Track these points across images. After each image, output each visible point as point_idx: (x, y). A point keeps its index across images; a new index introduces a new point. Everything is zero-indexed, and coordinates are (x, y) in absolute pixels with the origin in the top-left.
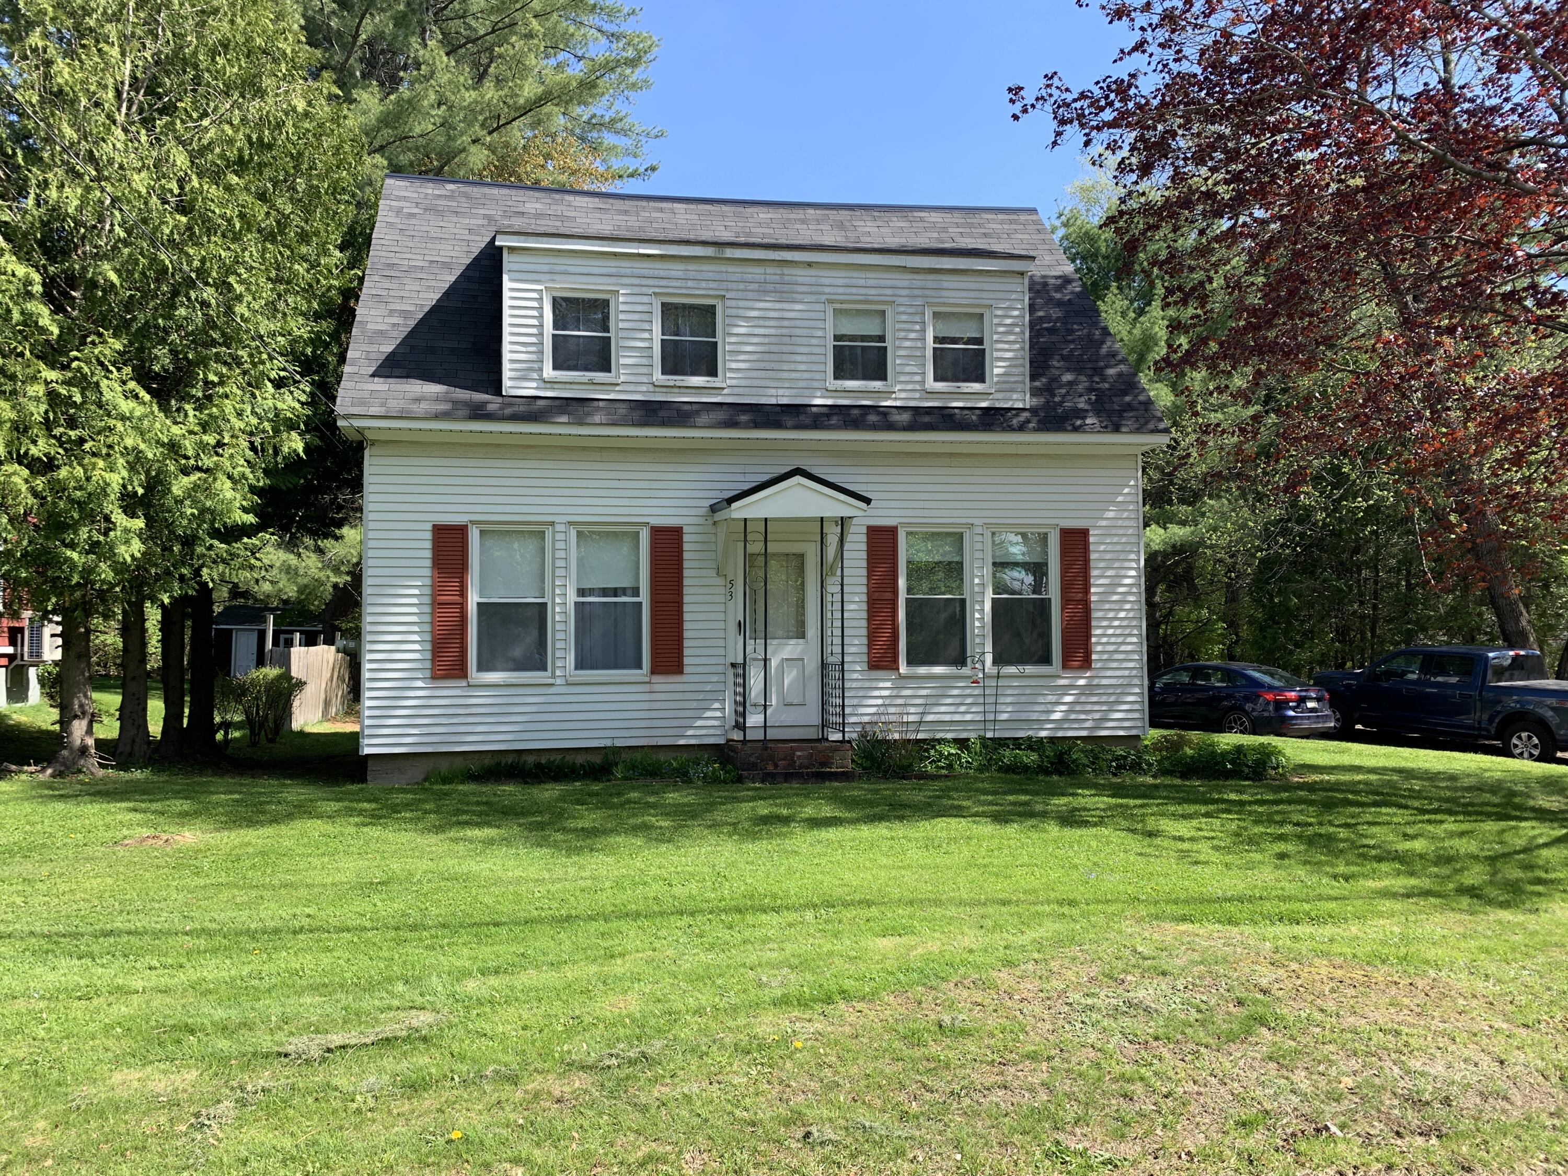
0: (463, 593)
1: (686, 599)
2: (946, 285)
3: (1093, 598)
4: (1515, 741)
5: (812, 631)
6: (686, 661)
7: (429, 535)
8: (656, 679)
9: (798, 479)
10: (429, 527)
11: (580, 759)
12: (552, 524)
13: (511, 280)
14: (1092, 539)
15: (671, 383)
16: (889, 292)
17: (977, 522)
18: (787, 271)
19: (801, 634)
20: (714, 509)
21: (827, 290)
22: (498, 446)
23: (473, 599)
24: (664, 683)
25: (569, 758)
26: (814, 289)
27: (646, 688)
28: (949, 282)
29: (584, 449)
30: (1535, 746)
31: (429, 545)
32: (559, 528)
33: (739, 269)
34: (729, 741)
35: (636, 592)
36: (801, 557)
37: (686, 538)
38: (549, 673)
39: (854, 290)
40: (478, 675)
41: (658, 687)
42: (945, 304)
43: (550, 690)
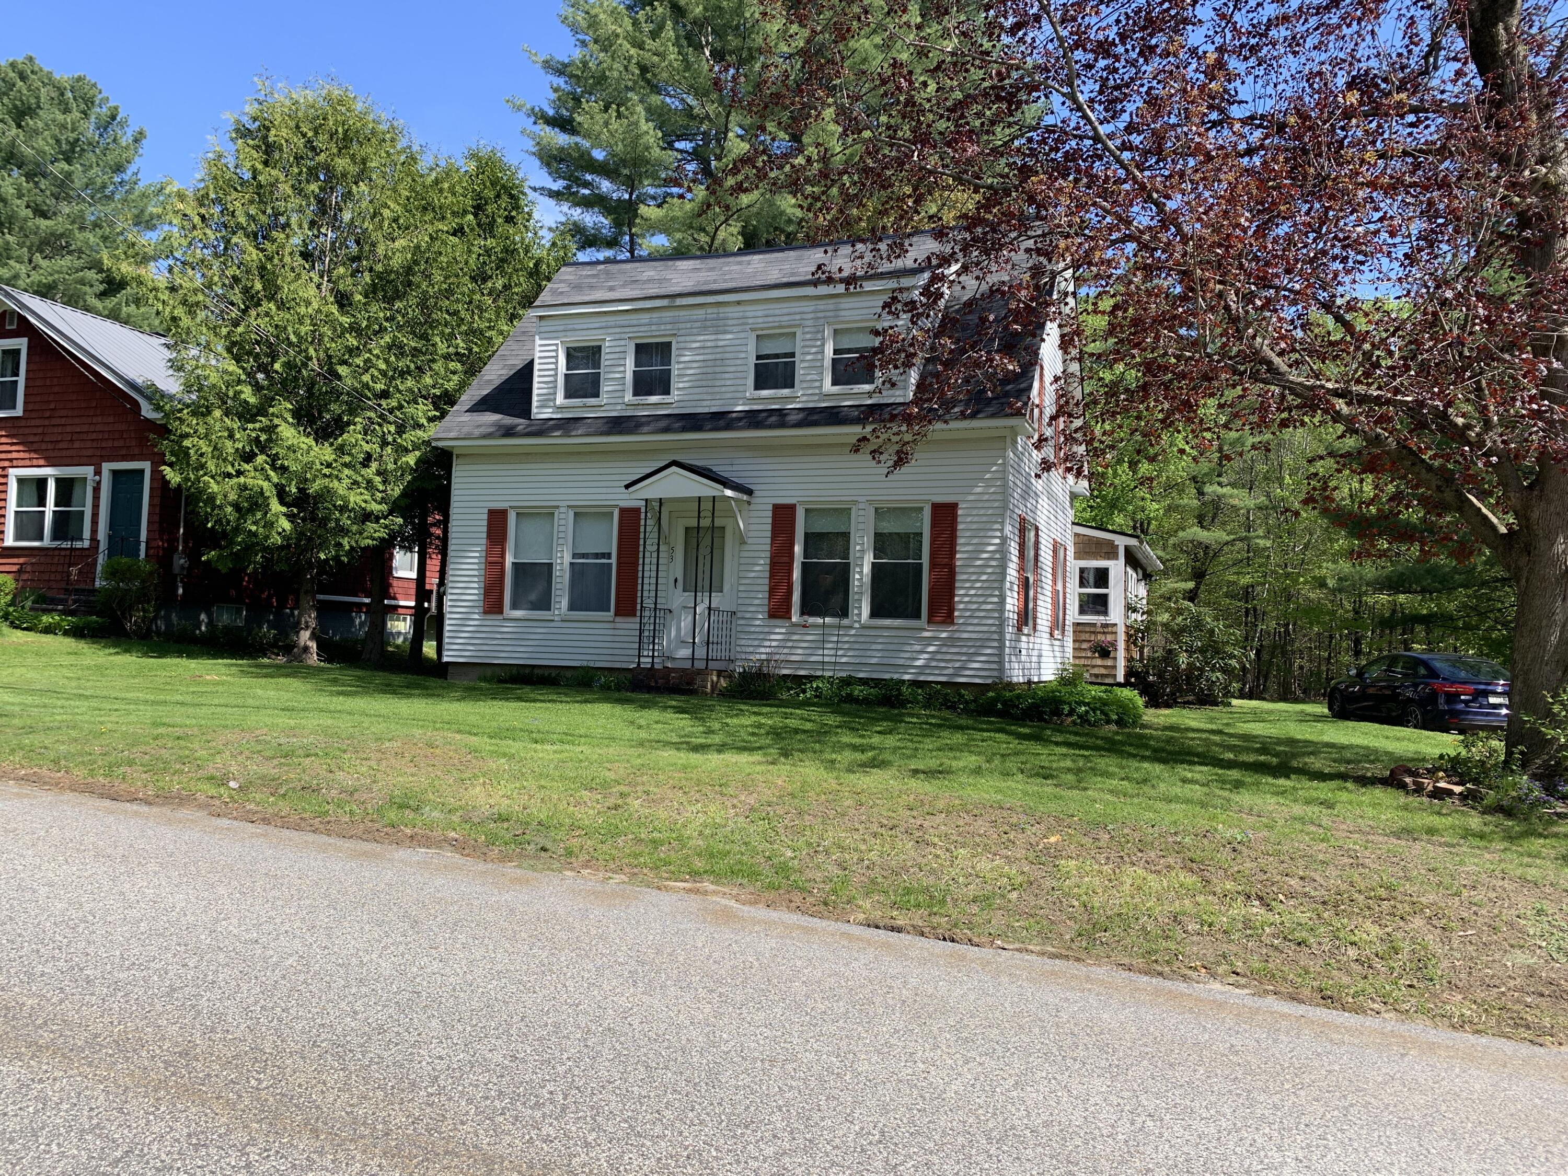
0: (503, 556)
1: (641, 561)
2: (843, 306)
3: (958, 563)
5: (727, 587)
7: (486, 517)
8: (618, 619)
9: (674, 469)
10: (486, 511)
12: (558, 507)
13: (541, 338)
14: (960, 512)
15: (638, 402)
16: (798, 317)
17: (862, 499)
18: (721, 310)
19: (721, 589)
21: (750, 321)
23: (509, 560)
24: (622, 622)
26: (741, 321)
27: (611, 625)
28: (846, 303)
29: (579, 453)
31: (485, 523)
32: (562, 510)
33: (687, 313)
35: (608, 556)
37: (642, 516)
38: (552, 613)
39: (771, 319)
40: (508, 612)
41: (618, 626)
42: (843, 322)
43: (552, 624)
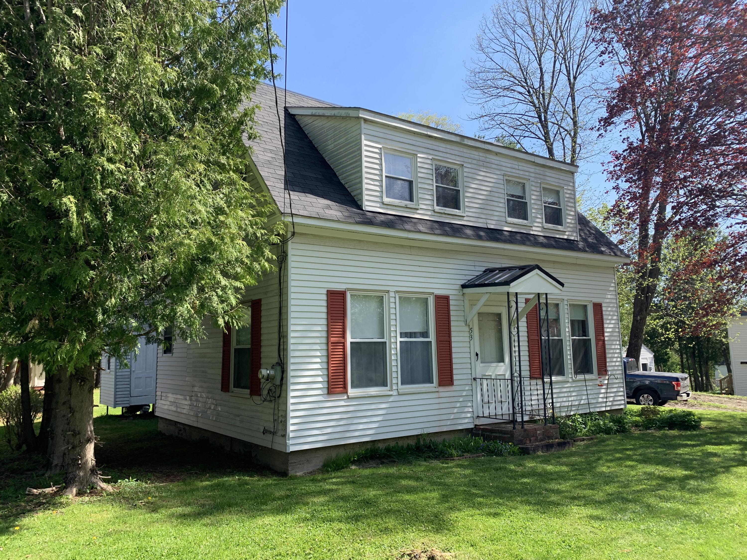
0: (344, 336)
1: (453, 339)
3: (606, 339)
4: (641, 398)
5: (507, 359)
6: (455, 377)
7: (324, 297)
8: (441, 389)
9: (537, 271)
10: (325, 292)
11: (405, 444)
12: (388, 292)
13: (366, 140)
14: (604, 309)
15: (442, 211)
16: (527, 174)
17: (566, 298)
18: (488, 156)
19: (502, 360)
20: (464, 286)
21: (504, 168)
22: (360, 241)
23: (349, 339)
24: (445, 391)
25: (400, 443)
26: (499, 167)
27: (436, 395)
28: (549, 173)
29: (402, 246)
30: (651, 400)
31: (325, 303)
32: (392, 294)
33: (468, 151)
34: (476, 425)
35: (425, 334)
36: (499, 316)
37: (451, 302)
38: (388, 388)
39: (514, 171)
40: (351, 391)
41: (442, 395)
42: (547, 184)
43: (391, 399)
